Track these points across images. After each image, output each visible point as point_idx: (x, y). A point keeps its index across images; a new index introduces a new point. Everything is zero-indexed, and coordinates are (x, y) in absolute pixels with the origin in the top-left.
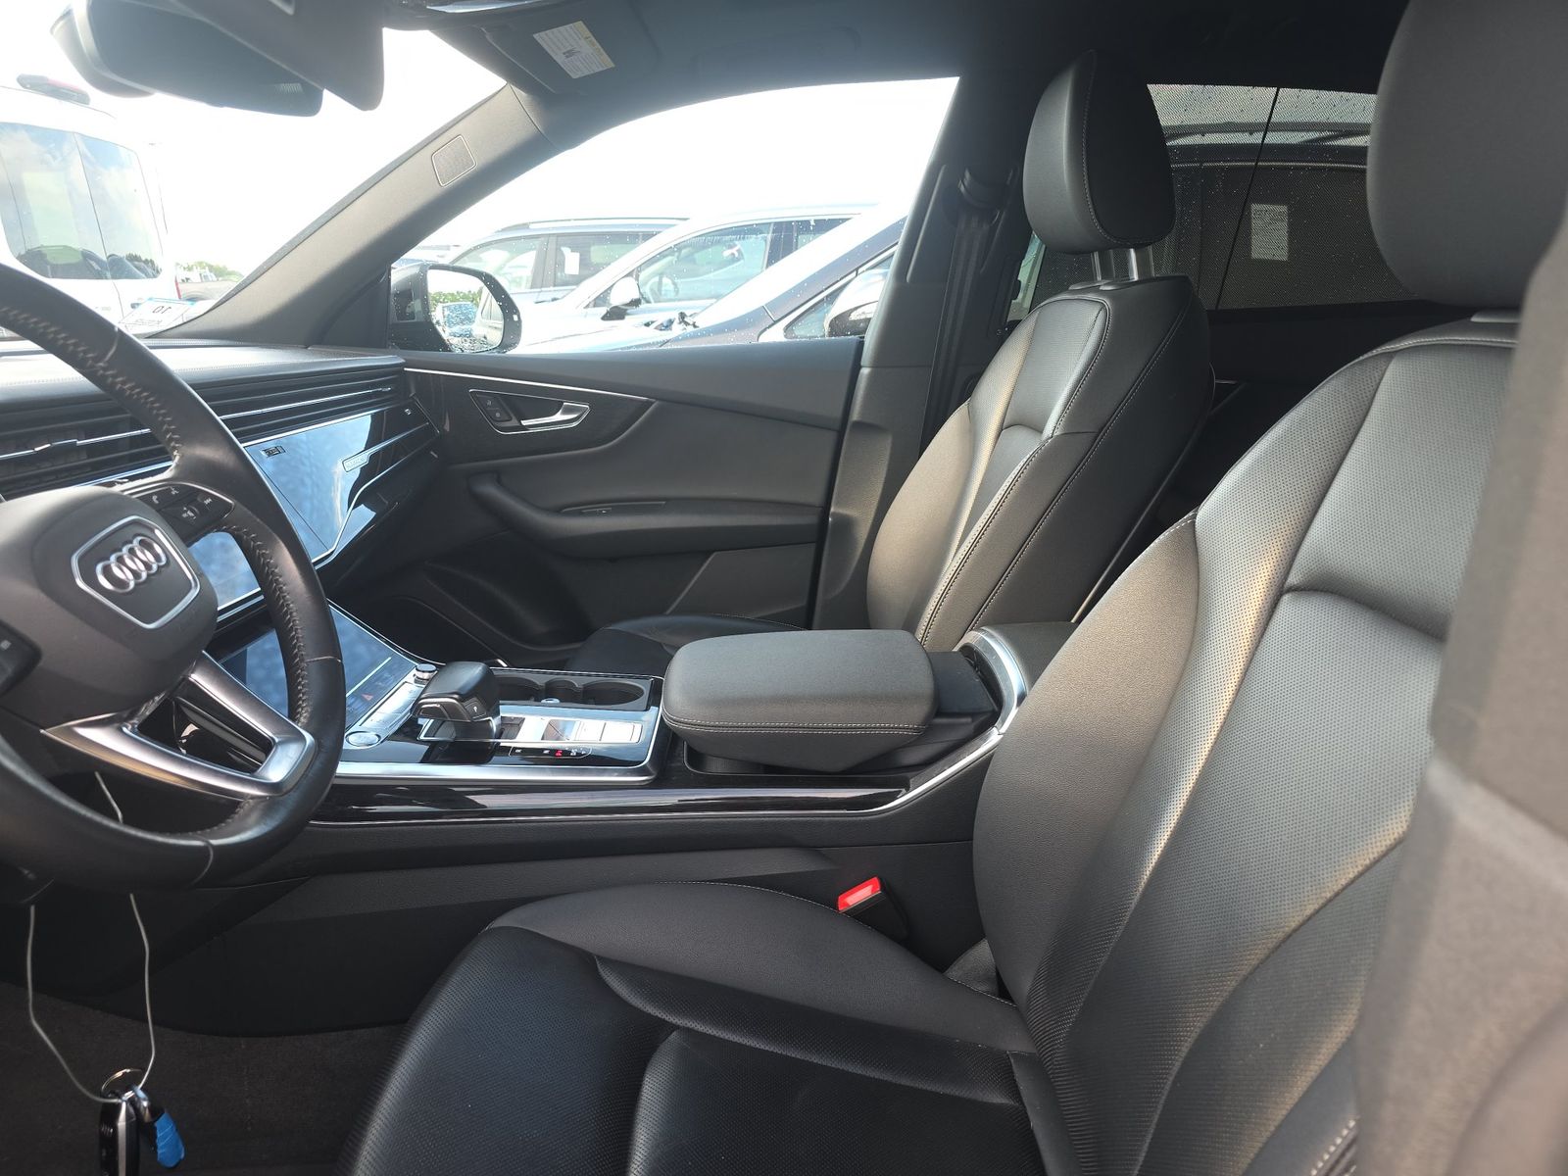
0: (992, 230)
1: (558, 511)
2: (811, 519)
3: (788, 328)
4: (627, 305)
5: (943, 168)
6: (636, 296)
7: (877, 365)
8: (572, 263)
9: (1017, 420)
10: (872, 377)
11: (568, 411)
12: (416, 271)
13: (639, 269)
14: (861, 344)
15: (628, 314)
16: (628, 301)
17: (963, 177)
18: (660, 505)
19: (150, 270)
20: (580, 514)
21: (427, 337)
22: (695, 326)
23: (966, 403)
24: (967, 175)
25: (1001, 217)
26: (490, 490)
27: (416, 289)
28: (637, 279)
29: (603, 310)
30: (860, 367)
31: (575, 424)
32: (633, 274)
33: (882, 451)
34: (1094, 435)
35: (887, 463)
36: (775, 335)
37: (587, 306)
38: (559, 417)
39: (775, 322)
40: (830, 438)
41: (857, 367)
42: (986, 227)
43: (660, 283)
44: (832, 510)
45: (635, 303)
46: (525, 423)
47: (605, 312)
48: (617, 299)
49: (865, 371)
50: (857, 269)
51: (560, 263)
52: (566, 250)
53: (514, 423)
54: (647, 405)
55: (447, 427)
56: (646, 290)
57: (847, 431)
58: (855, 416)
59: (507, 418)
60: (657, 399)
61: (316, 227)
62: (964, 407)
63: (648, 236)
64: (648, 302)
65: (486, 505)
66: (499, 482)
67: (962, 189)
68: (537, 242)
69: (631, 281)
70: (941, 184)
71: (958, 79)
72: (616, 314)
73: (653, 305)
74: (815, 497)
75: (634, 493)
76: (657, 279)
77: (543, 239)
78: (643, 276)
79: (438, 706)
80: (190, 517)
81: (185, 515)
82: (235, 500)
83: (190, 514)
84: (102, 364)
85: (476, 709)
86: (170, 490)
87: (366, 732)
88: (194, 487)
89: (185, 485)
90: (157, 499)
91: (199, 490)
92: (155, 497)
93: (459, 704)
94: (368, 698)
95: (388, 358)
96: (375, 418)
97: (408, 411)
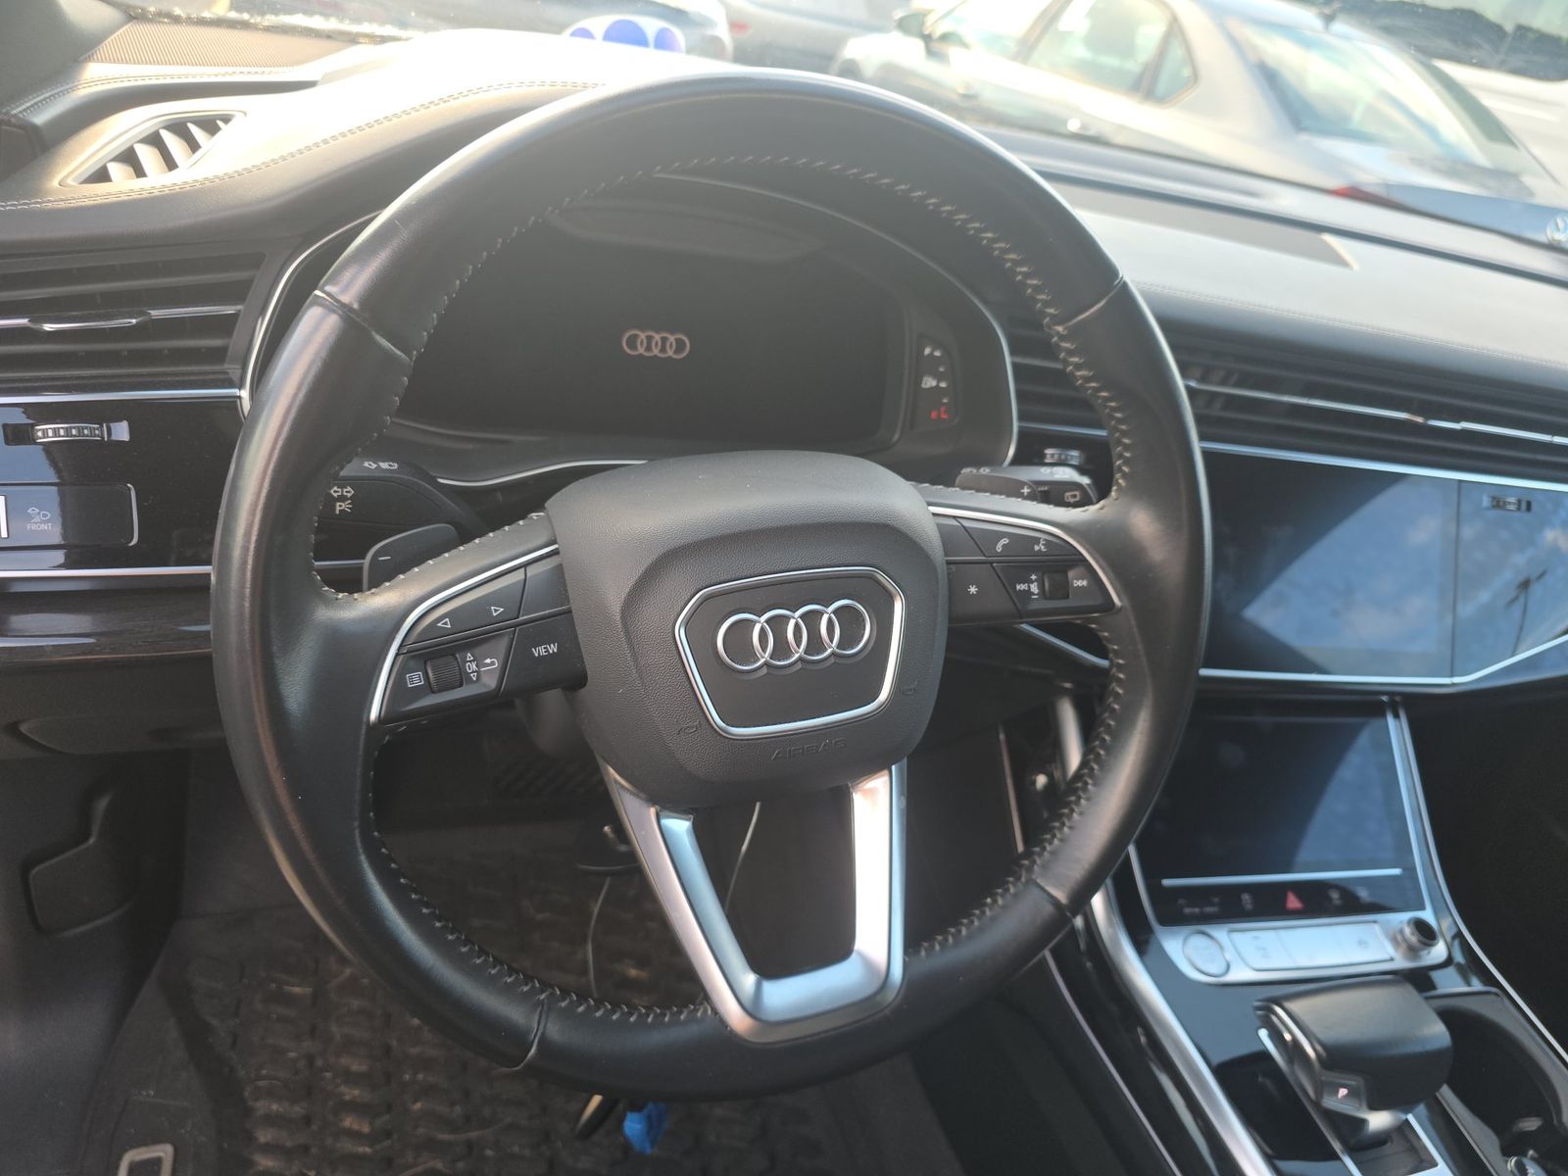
79: (1288, 1037)
80: (1029, 592)
81: (1021, 587)
82: (1127, 603)
83: (1034, 588)
84: (1060, 329)
85: (1343, 1092)
86: (1037, 541)
87: (1221, 947)
88: (1081, 554)
89: (1071, 545)
90: (1004, 546)
91: (1085, 560)
92: (1005, 541)
93: (1317, 1065)
94: (1293, 902)
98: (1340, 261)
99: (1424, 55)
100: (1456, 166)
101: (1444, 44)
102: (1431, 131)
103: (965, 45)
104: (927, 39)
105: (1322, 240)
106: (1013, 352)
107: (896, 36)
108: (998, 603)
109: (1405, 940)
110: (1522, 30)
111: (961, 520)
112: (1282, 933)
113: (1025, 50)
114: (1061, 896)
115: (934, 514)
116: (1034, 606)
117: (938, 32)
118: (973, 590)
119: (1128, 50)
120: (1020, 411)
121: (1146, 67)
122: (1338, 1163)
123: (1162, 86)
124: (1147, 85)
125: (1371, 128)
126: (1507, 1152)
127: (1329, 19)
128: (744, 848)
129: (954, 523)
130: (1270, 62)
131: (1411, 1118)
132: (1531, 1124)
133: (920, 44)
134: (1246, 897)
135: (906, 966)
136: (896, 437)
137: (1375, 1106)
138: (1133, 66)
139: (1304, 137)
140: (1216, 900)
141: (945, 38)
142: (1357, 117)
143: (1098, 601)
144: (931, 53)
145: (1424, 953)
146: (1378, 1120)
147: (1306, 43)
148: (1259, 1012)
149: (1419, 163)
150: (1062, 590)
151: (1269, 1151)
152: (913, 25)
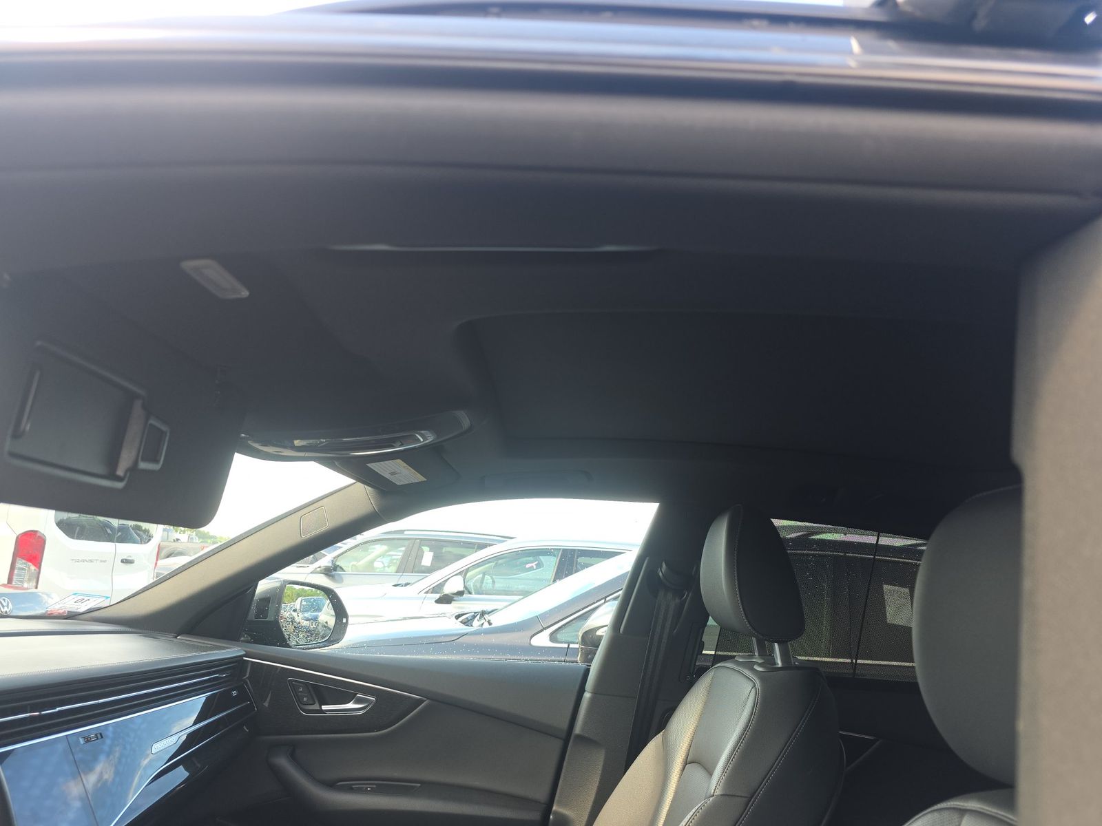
0: (682, 604)
1: (331, 785)
2: (534, 816)
3: (551, 634)
4: (454, 594)
5: (648, 558)
6: (461, 588)
7: (595, 692)
8: (427, 559)
9: (697, 760)
10: (593, 701)
11: (359, 701)
12: (278, 584)
13: (467, 570)
14: (587, 671)
15: (454, 600)
16: (455, 592)
17: (661, 567)
18: (415, 787)
19: (145, 536)
20: (350, 789)
21: (272, 633)
22: (490, 624)
23: (661, 733)
24: (664, 565)
25: (688, 597)
26: (283, 762)
27: (275, 598)
28: (465, 575)
29: (437, 596)
30: (584, 691)
31: (362, 712)
32: (463, 573)
33: (598, 760)
34: (746, 799)
35: (600, 772)
36: (542, 640)
37: (427, 592)
38: (351, 705)
39: (545, 629)
40: (558, 744)
41: (582, 690)
42: (677, 601)
43: (483, 578)
44: (554, 808)
45: (460, 593)
46: (324, 707)
47: (438, 597)
48: (449, 589)
49: (587, 695)
50: (606, 597)
51: (420, 556)
52: (426, 549)
53: (316, 707)
54: (421, 702)
55: (266, 704)
56: (471, 585)
57: (571, 741)
58: (578, 730)
59: (311, 702)
60: (428, 699)
61: (211, 554)
62: (659, 736)
63: (482, 546)
64: (470, 593)
65: (277, 773)
66: (293, 757)
67: (661, 574)
68: (406, 543)
69: (460, 578)
70: (644, 571)
71: (658, 504)
72: (446, 600)
73: (474, 596)
74: (541, 794)
75: (396, 775)
76: (481, 576)
77: (410, 541)
78: (469, 574)
95: (231, 651)
96: (208, 698)
97: (234, 693)
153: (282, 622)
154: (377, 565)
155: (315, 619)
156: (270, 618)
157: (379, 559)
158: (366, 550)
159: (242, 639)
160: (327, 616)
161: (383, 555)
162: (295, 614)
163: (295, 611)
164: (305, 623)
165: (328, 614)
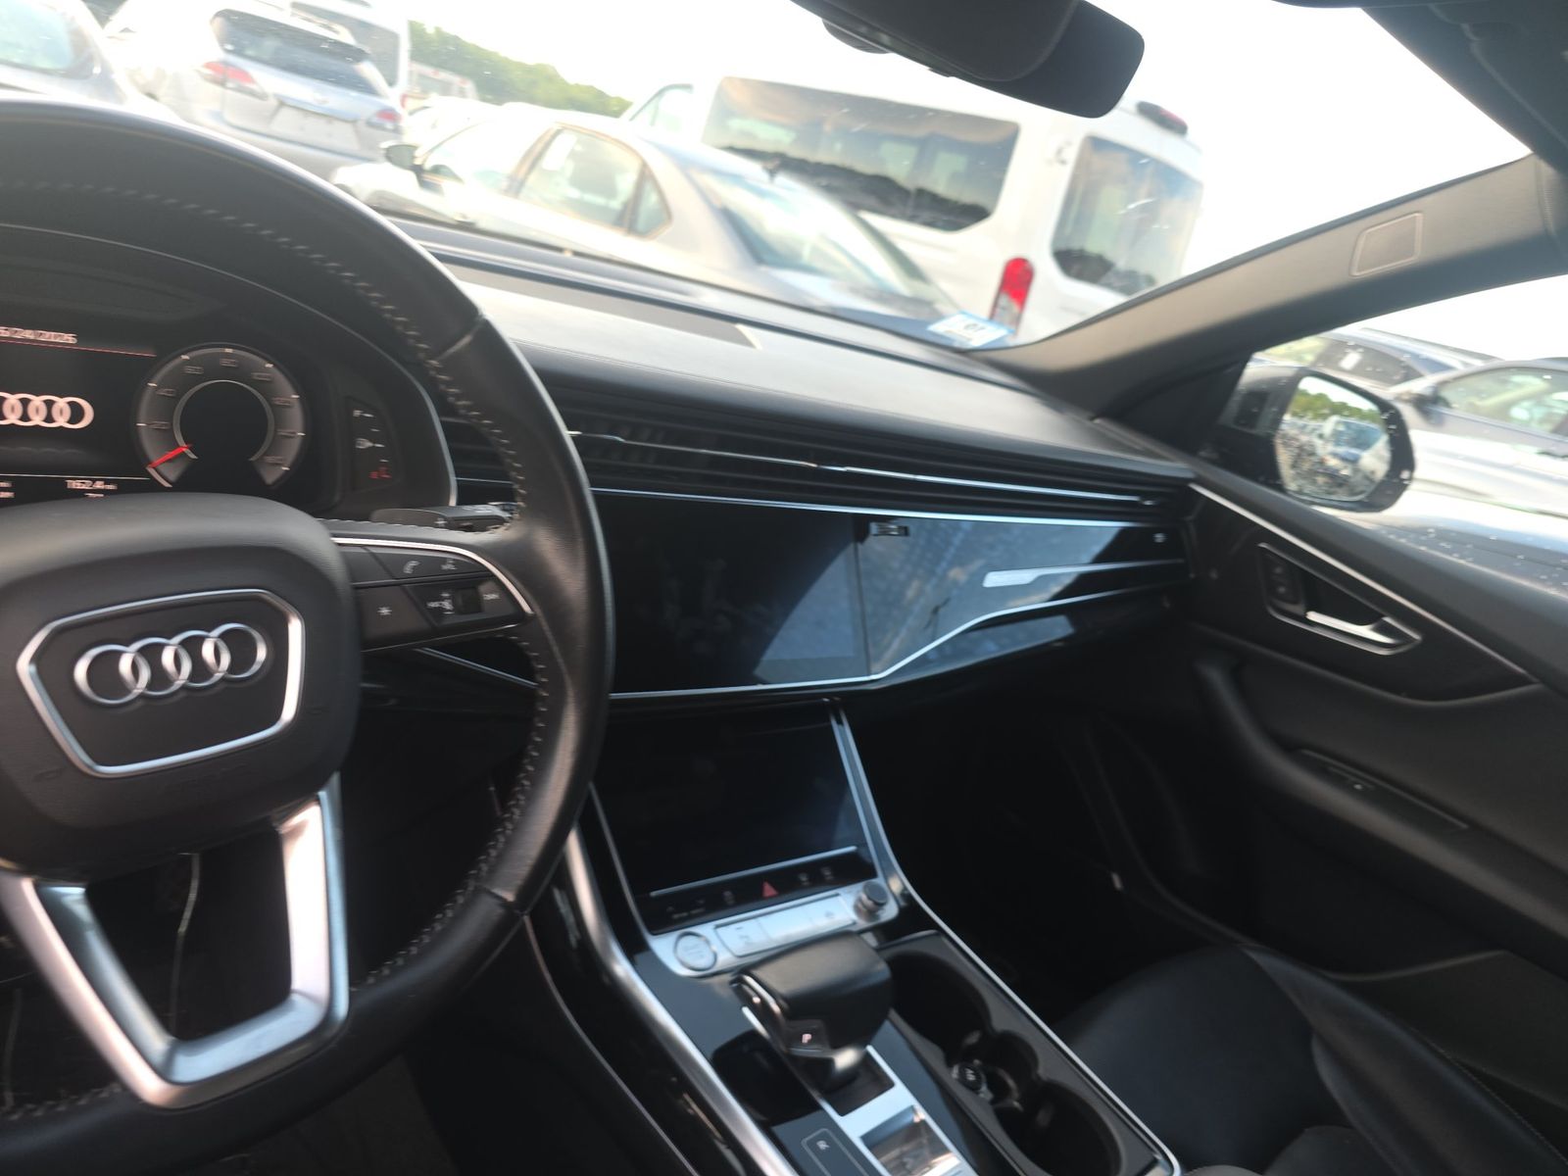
1: (1290, 748)
11: (1386, 630)
12: (1288, 370)
20: (1321, 771)
26: (1216, 676)
27: (1277, 396)
31: (1386, 652)
38: (1365, 631)
46: (1313, 616)
53: (1298, 609)
54: (1520, 681)
55: (1213, 575)
59: (1290, 598)
60: (1540, 680)
66: (1234, 674)
79: (756, 1000)
80: (441, 610)
81: (434, 605)
82: (538, 611)
83: (447, 605)
84: (434, 362)
85: (807, 1037)
86: (444, 561)
87: (708, 942)
88: (488, 570)
89: (476, 561)
90: (414, 568)
91: (493, 576)
92: (413, 563)
93: (782, 1019)
94: (769, 890)
95: (1171, 466)
96: (1123, 532)
97: (1159, 538)
98: (748, 343)
99: (853, 206)
100: (885, 295)
101: (872, 201)
102: (866, 270)
103: (456, 178)
104: (418, 170)
105: (737, 330)
106: (440, 414)
107: (387, 167)
108: (411, 621)
109: (865, 906)
110: (921, 192)
111: (369, 548)
112: (761, 920)
113: (515, 186)
114: (510, 897)
115: (340, 544)
116: (447, 622)
117: (428, 166)
118: (385, 611)
119: (610, 191)
120: (455, 468)
121: (626, 205)
122: (820, 1112)
123: (641, 224)
124: (628, 220)
125: (818, 264)
126: (949, 1064)
127: (772, 173)
128: (183, 929)
129: (362, 551)
130: (733, 207)
131: (870, 1049)
132: (973, 1039)
133: (411, 176)
134: (728, 894)
135: (352, 996)
136: (337, 498)
137: (838, 1045)
138: (616, 204)
139: (763, 269)
140: (701, 902)
141: (437, 170)
142: (806, 255)
143: (510, 610)
144: (423, 184)
145: (880, 912)
146: (845, 1059)
147: (761, 193)
148: (735, 985)
149: (855, 290)
150: (474, 604)
151: (762, 1118)
152: (400, 156)
153: (1278, 442)
154: (1519, 413)
155: (1353, 461)
156: (1260, 430)
157: (1526, 404)
158: (1505, 382)
159: (1203, 453)
160: (1375, 460)
161: (1537, 398)
162: (1318, 442)
163: (1321, 436)
164: (1333, 462)
165: (1380, 458)
